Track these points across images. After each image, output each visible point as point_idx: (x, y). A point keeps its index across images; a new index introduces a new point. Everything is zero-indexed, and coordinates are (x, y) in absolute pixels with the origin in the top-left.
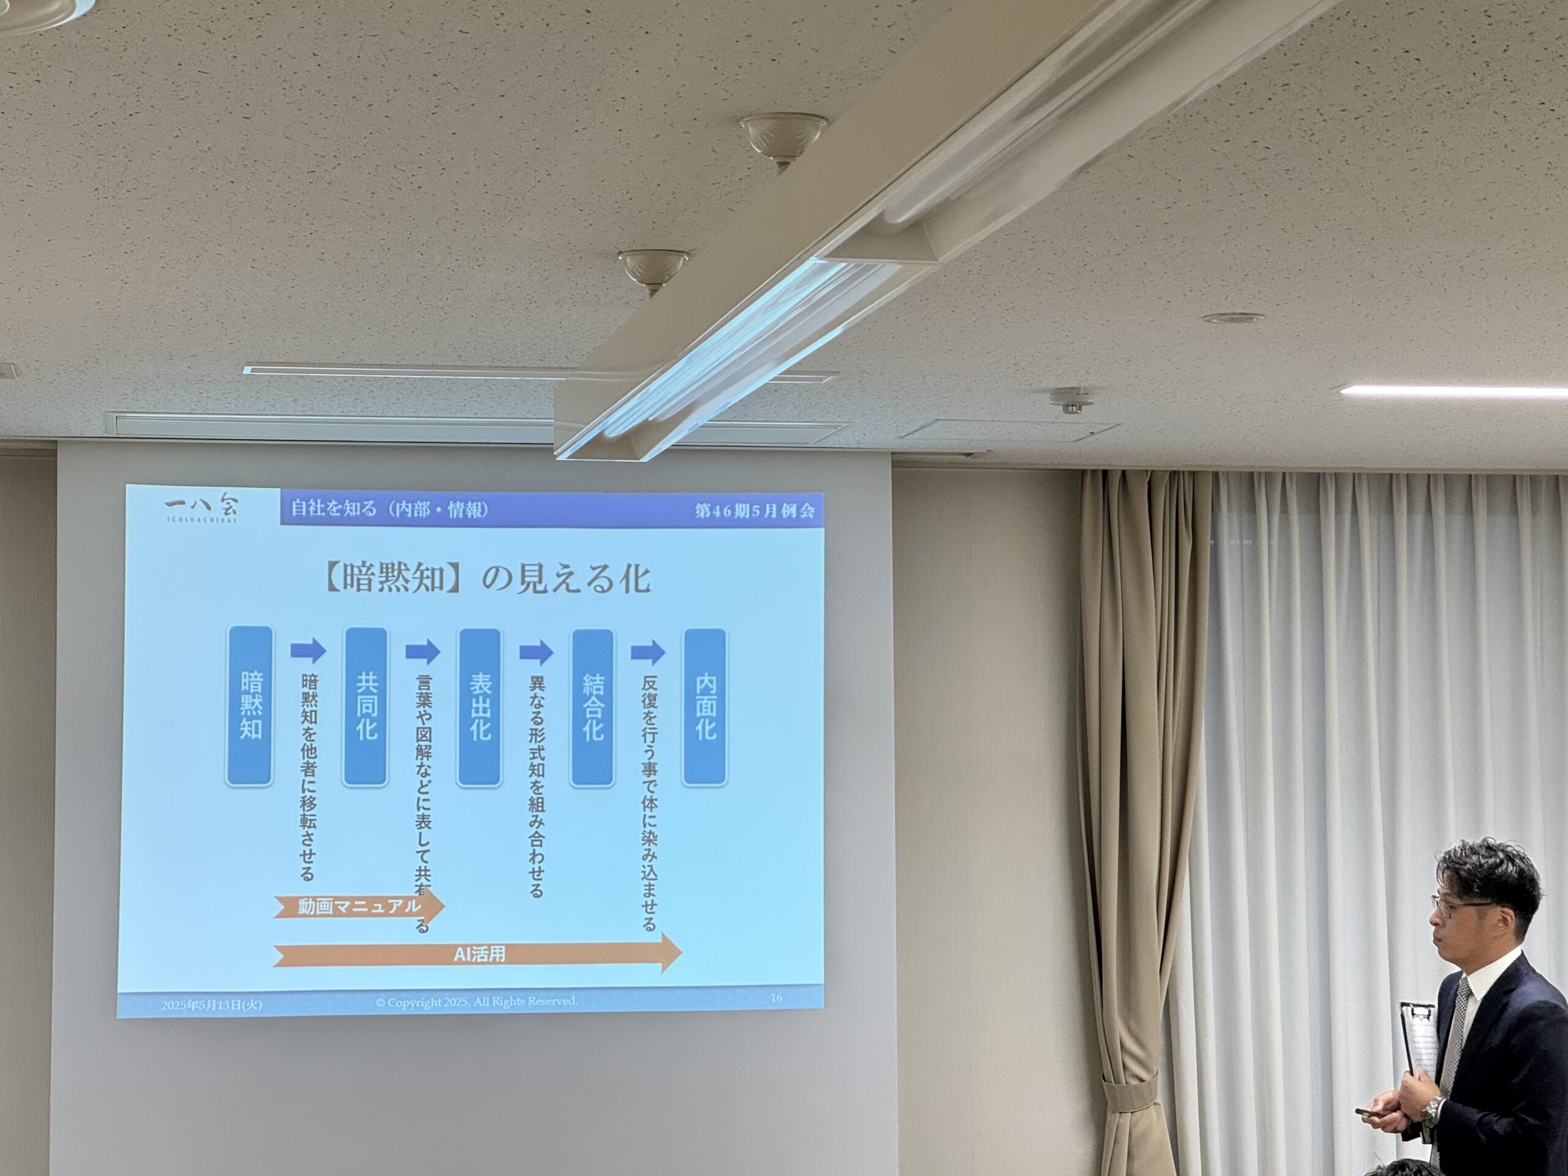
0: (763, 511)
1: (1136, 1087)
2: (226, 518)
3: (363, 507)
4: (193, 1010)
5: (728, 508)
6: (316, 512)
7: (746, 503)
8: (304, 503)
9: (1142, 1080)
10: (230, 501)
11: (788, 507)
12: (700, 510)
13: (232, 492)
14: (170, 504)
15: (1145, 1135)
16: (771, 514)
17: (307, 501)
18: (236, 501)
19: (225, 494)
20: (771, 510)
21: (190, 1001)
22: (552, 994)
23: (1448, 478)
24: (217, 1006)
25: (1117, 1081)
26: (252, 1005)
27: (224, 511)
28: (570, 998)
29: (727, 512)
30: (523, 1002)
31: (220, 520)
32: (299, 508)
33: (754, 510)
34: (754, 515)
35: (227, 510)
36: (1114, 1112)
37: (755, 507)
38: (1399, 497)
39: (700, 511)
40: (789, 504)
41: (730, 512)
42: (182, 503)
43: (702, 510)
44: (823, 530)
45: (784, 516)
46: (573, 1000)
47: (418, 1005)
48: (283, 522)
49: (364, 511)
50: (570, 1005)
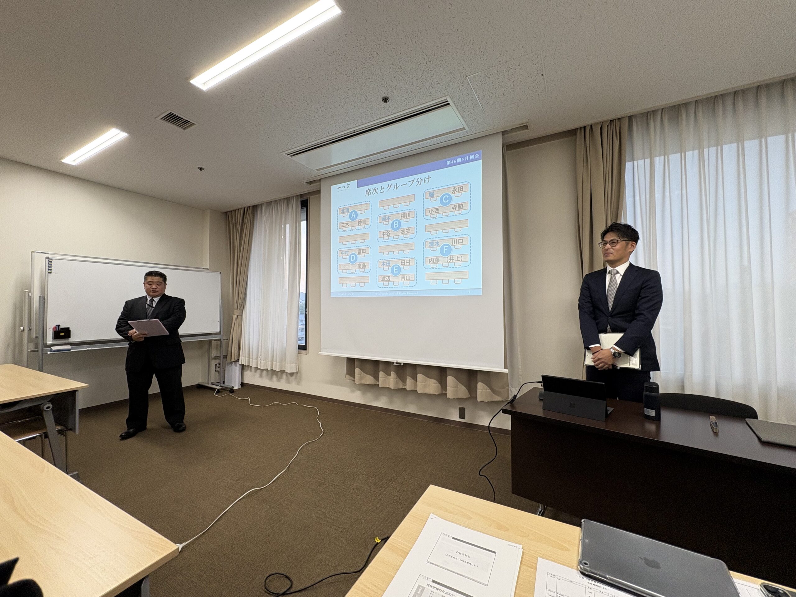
0: (464, 159)
5: (455, 160)
6: (364, 183)
7: (460, 158)
11: (472, 156)
12: (448, 163)
13: (349, 183)
14: (338, 188)
16: (467, 159)
21: (342, 293)
22: (412, 291)
30: (406, 293)
32: (361, 183)
33: (462, 159)
34: (462, 161)
42: (340, 187)
44: (481, 160)
45: (471, 159)
47: (384, 294)
48: (358, 187)
50: (416, 294)
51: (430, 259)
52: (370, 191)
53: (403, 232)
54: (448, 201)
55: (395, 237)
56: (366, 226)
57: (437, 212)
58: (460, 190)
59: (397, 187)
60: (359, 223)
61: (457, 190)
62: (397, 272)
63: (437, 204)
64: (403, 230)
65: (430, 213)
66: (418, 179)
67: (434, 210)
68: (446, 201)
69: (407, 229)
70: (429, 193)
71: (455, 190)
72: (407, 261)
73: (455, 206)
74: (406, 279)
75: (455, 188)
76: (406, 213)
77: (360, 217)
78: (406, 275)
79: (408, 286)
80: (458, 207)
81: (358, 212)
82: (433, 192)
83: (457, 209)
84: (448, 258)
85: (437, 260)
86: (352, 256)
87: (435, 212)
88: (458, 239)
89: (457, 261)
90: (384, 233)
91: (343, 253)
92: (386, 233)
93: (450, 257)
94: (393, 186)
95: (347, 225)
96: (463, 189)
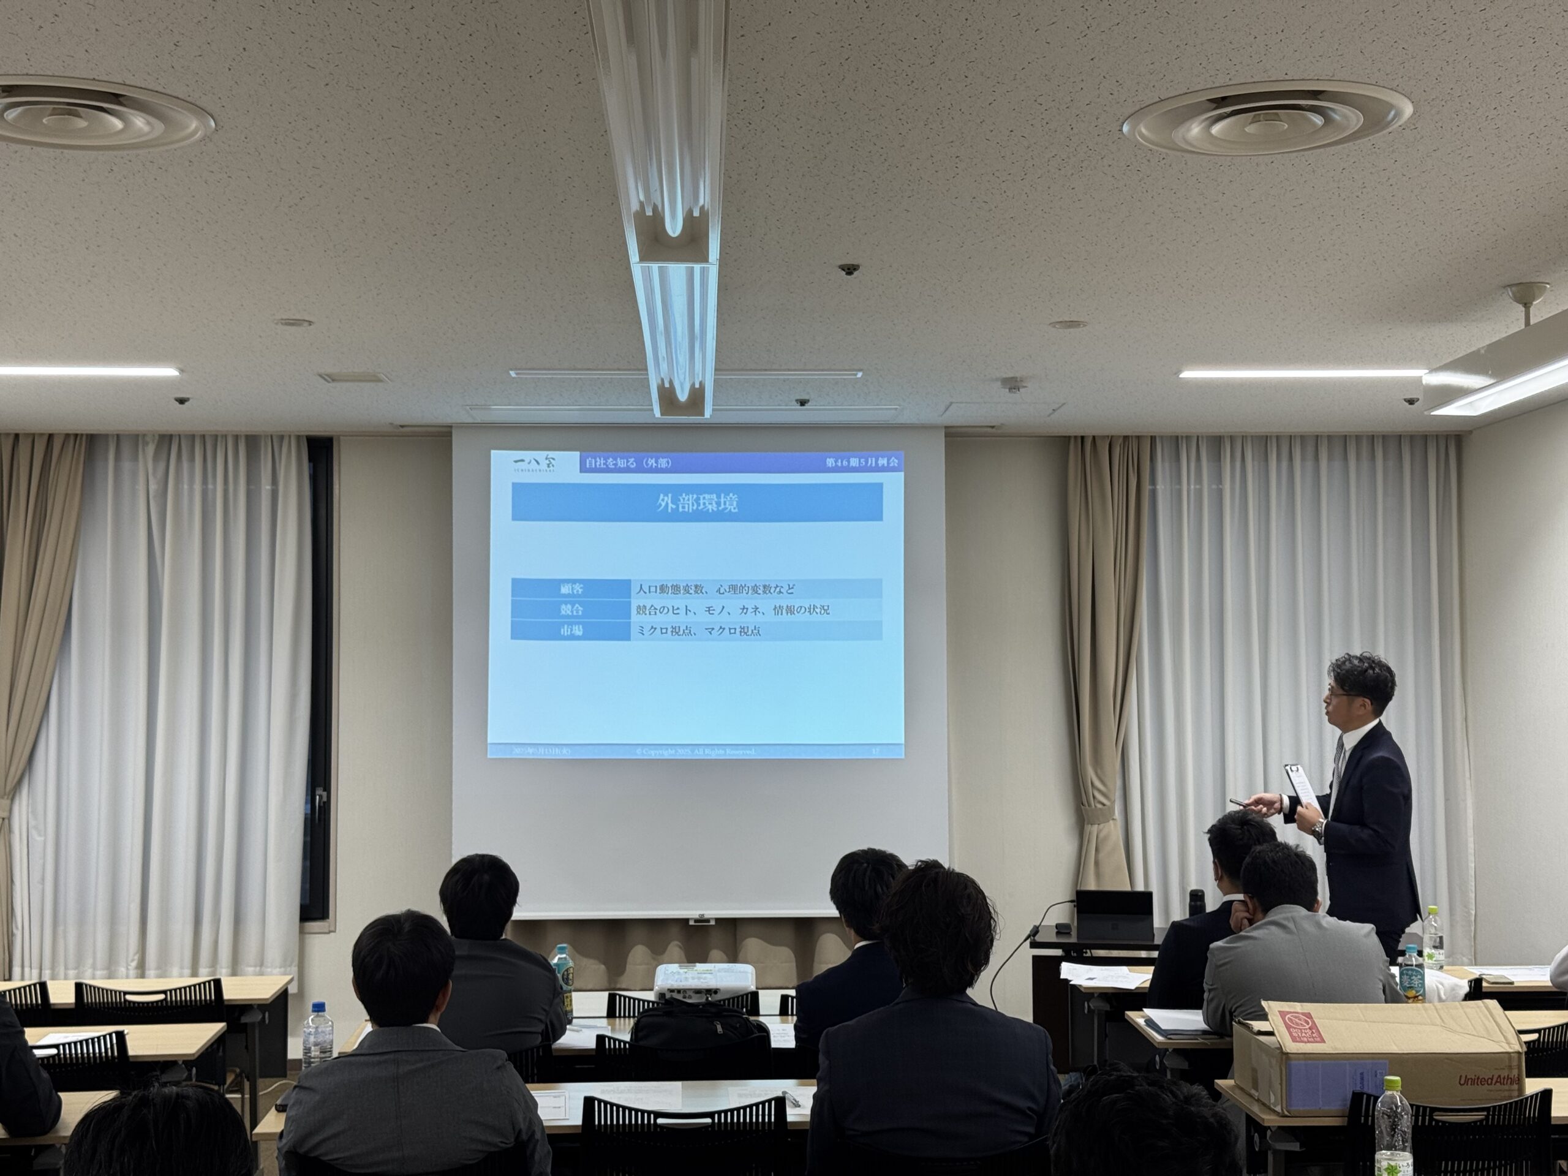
0: (867, 462)
1: (1100, 809)
2: (548, 469)
3: (628, 462)
4: (531, 754)
5: (846, 461)
6: (600, 465)
8: (593, 460)
9: (1104, 805)
10: (550, 459)
11: (882, 460)
12: (829, 462)
13: (551, 454)
14: (516, 462)
15: (1106, 838)
16: (871, 464)
17: (595, 459)
18: (553, 459)
19: (547, 455)
20: (872, 462)
21: (529, 749)
22: (740, 747)
23: (1303, 438)
24: (545, 752)
25: (1089, 805)
26: (565, 752)
27: (547, 465)
28: (751, 750)
29: (845, 463)
30: (723, 752)
31: (545, 470)
32: (591, 463)
33: (861, 462)
34: (861, 465)
35: (549, 464)
36: (1088, 824)
37: (862, 460)
38: (1272, 451)
40: (882, 457)
41: (847, 463)
42: (522, 461)
45: (880, 465)
46: (753, 750)
47: (661, 754)
48: (581, 471)
49: (629, 464)
50: (751, 754)
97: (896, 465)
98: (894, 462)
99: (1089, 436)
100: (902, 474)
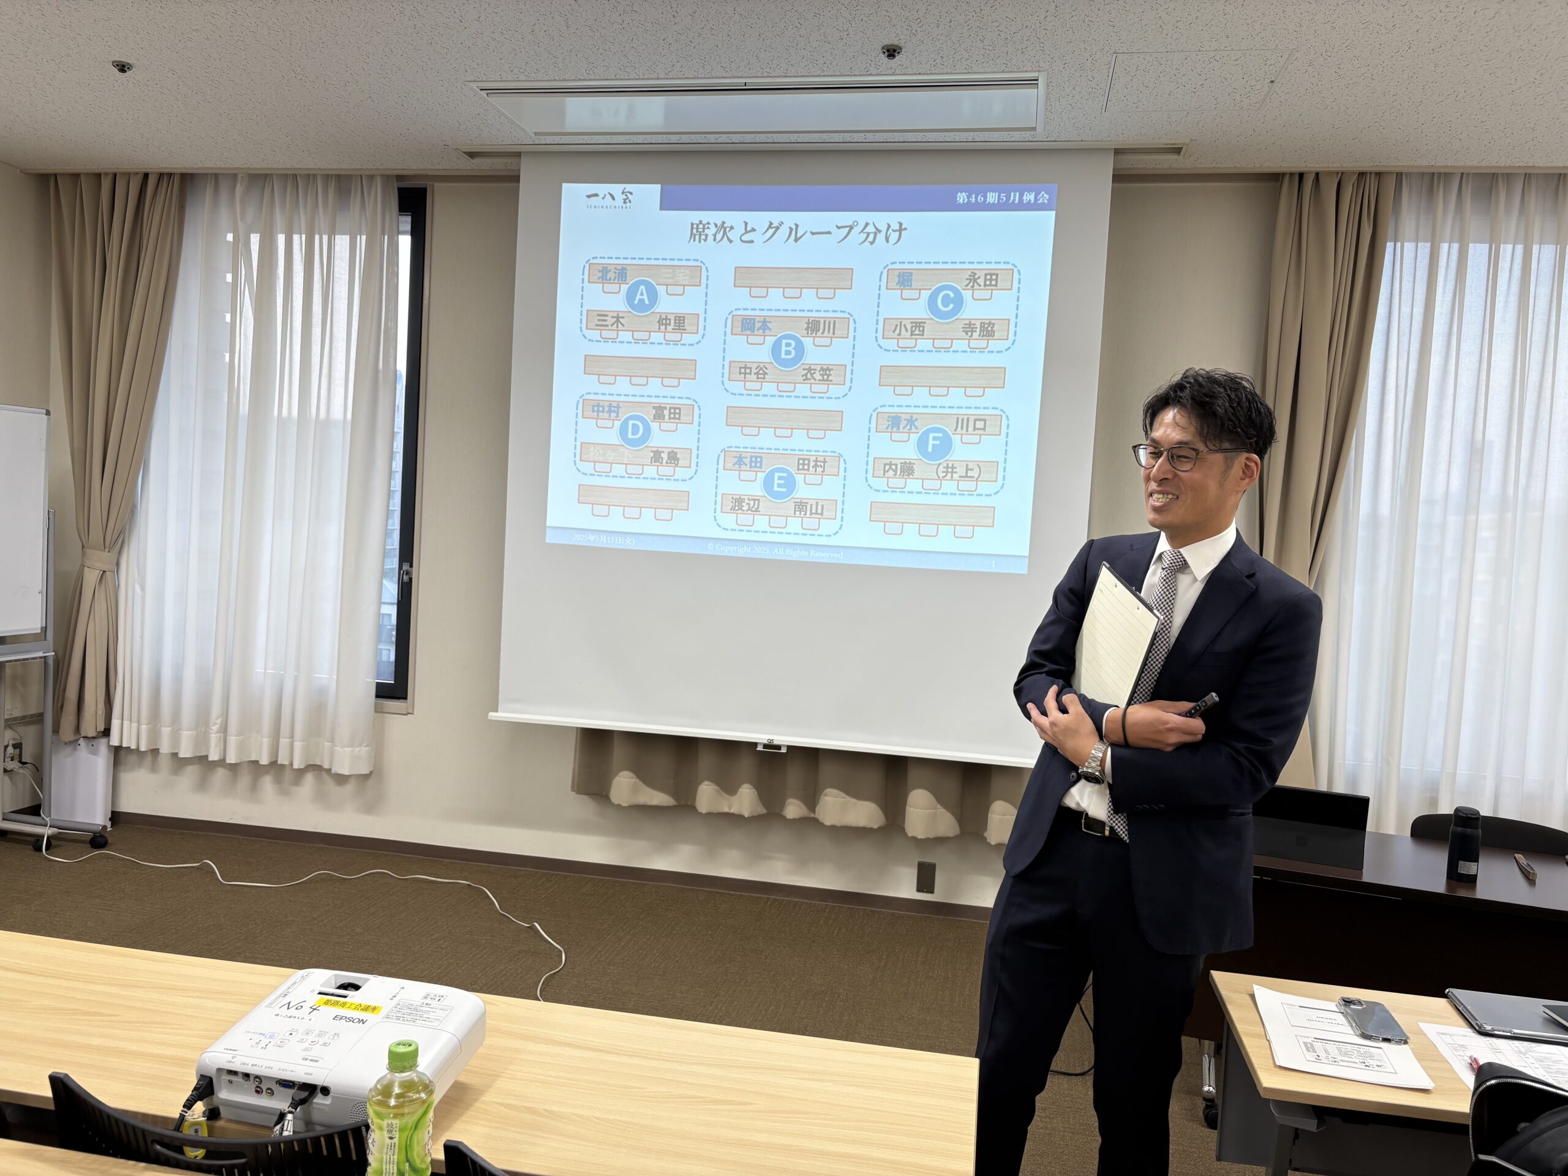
0: (1008, 198)
2: (624, 206)
4: (592, 541)
5: (982, 196)
7: (995, 192)
10: (628, 194)
11: (1028, 195)
12: (960, 197)
13: (629, 187)
14: (589, 197)
16: (1014, 200)
17: (678, 193)
18: (631, 193)
19: (625, 188)
20: (1015, 197)
21: (590, 535)
22: (828, 549)
24: (606, 541)
26: (628, 541)
27: (623, 201)
28: (841, 553)
29: (980, 199)
30: (808, 553)
31: (620, 207)
32: (673, 198)
33: (1001, 197)
34: (1001, 201)
35: (625, 200)
37: (1002, 195)
39: (960, 199)
40: (1029, 192)
41: (982, 199)
42: (596, 195)
43: (962, 197)
44: (1054, 212)
45: (1025, 202)
47: (735, 550)
48: (661, 208)
50: (839, 558)
51: (885, 465)
52: (707, 231)
53: (809, 376)
54: (951, 306)
55: (782, 387)
56: (687, 338)
57: (917, 332)
58: (988, 283)
59: (798, 236)
60: (660, 322)
61: (981, 281)
62: (785, 490)
63: (918, 310)
64: (809, 370)
65: (897, 331)
66: (867, 224)
67: (909, 327)
68: (945, 305)
69: (822, 369)
70: (897, 273)
71: (975, 280)
72: (816, 461)
73: (970, 324)
74: (811, 514)
75: (975, 274)
76: (822, 321)
77: (667, 305)
78: (810, 502)
79: (816, 533)
80: (978, 330)
81: (661, 290)
82: (911, 274)
83: (978, 333)
84: (941, 467)
85: (907, 469)
86: (631, 422)
87: (912, 332)
88: (972, 419)
89: (966, 476)
90: (745, 368)
91: (597, 409)
92: (754, 371)
93: (945, 465)
94: (784, 231)
95: (618, 321)
96: (996, 280)
97: (1046, 201)
98: (1044, 197)
99: (1309, 172)
100: (1053, 213)
